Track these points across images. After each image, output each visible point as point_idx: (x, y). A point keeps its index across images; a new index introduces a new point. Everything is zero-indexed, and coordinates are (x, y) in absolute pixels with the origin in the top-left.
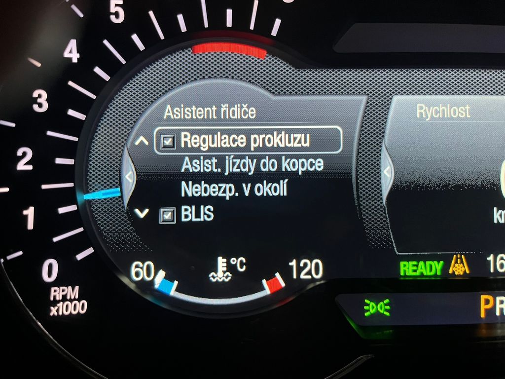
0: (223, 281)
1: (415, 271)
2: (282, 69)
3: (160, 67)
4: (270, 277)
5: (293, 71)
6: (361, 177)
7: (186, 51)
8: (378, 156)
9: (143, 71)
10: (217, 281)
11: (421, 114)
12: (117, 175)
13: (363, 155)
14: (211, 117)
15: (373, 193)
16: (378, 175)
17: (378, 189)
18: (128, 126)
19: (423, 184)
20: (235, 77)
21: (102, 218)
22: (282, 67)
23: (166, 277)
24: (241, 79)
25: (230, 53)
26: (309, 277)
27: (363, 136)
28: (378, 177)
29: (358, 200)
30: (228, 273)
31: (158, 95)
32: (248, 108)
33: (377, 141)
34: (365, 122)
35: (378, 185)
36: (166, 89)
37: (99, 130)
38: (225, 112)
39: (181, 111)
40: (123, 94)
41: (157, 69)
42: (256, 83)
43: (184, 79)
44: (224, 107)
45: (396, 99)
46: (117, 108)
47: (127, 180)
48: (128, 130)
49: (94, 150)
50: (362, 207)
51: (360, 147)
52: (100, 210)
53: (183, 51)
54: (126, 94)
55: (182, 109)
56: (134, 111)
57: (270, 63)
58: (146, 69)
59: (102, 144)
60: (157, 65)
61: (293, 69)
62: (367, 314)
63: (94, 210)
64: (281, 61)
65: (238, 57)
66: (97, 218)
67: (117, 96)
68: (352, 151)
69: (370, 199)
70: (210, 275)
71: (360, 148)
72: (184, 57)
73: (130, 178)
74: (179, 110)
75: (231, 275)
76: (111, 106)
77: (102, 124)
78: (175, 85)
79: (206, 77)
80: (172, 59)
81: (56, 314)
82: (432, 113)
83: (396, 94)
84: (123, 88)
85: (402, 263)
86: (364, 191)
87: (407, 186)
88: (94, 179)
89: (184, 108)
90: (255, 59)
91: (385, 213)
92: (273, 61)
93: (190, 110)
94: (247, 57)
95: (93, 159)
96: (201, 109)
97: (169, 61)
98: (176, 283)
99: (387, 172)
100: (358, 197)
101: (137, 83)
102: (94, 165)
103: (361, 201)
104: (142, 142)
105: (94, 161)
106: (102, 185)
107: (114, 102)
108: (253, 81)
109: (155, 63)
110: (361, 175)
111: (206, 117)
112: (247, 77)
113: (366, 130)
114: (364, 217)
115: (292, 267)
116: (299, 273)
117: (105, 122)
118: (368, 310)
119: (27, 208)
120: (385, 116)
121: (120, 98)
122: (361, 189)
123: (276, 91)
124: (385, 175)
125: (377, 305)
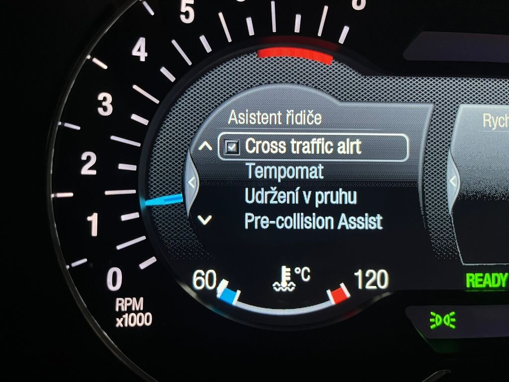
0: (287, 291)
1: (481, 283)
2: (348, 75)
3: (225, 71)
4: (335, 287)
5: (359, 77)
6: (427, 186)
7: (251, 55)
8: (444, 166)
9: (207, 75)
10: (281, 291)
11: (487, 123)
12: (179, 180)
13: (429, 164)
14: (276, 123)
15: (438, 202)
16: (444, 184)
17: (444, 198)
18: (192, 130)
19: (490, 194)
20: (301, 82)
21: (163, 224)
22: (348, 73)
23: (229, 287)
24: (307, 85)
25: (295, 58)
26: (375, 287)
27: (429, 145)
28: (444, 186)
29: (424, 210)
30: (292, 283)
31: (222, 100)
32: (314, 115)
33: (444, 149)
34: (432, 131)
35: (444, 194)
36: (231, 94)
37: (162, 134)
38: (290, 117)
39: (245, 116)
40: (186, 97)
41: (222, 73)
42: (321, 89)
43: (248, 83)
44: (289, 113)
45: (463, 108)
46: (180, 111)
47: (190, 185)
48: (192, 134)
49: (155, 155)
50: (428, 217)
51: (426, 155)
52: (161, 216)
53: (249, 55)
54: (189, 97)
55: (247, 114)
56: (198, 116)
57: (336, 69)
58: (210, 73)
59: (164, 149)
60: (222, 69)
61: (359, 75)
62: (432, 327)
63: (155, 216)
64: (347, 67)
65: (304, 62)
66: (158, 224)
67: (180, 99)
68: (418, 159)
69: (436, 208)
70: (274, 285)
71: (427, 157)
72: (248, 61)
73: (192, 183)
74: (244, 116)
75: (294, 285)
76: (174, 109)
77: (165, 128)
78: (239, 89)
79: (272, 82)
80: (237, 63)
81: (122, 325)
82: (498, 123)
83: (463, 103)
84: (187, 91)
85: (468, 275)
86: (430, 200)
87: (474, 196)
88: (155, 184)
89: (249, 114)
90: (321, 64)
91: (451, 223)
92: (339, 67)
93: (255, 116)
94: (313, 62)
95: (155, 163)
96: (266, 114)
97: (234, 65)
98: (239, 292)
99: (453, 181)
100: (424, 206)
101: (201, 87)
102: (155, 169)
103: (427, 210)
104: (205, 147)
105: (155, 166)
106: (164, 191)
107: (177, 105)
108: (319, 87)
109: (219, 67)
110: (427, 184)
111: (271, 123)
112: (313, 82)
113: (432, 139)
114: (430, 227)
115: (357, 277)
116: (364, 284)
117: (168, 126)
118: (434, 323)
119: (91, 215)
120: (452, 125)
121: (183, 101)
122: (427, 198)
123: (342, 97)
124: (451, 184)
125: (443, 317)
